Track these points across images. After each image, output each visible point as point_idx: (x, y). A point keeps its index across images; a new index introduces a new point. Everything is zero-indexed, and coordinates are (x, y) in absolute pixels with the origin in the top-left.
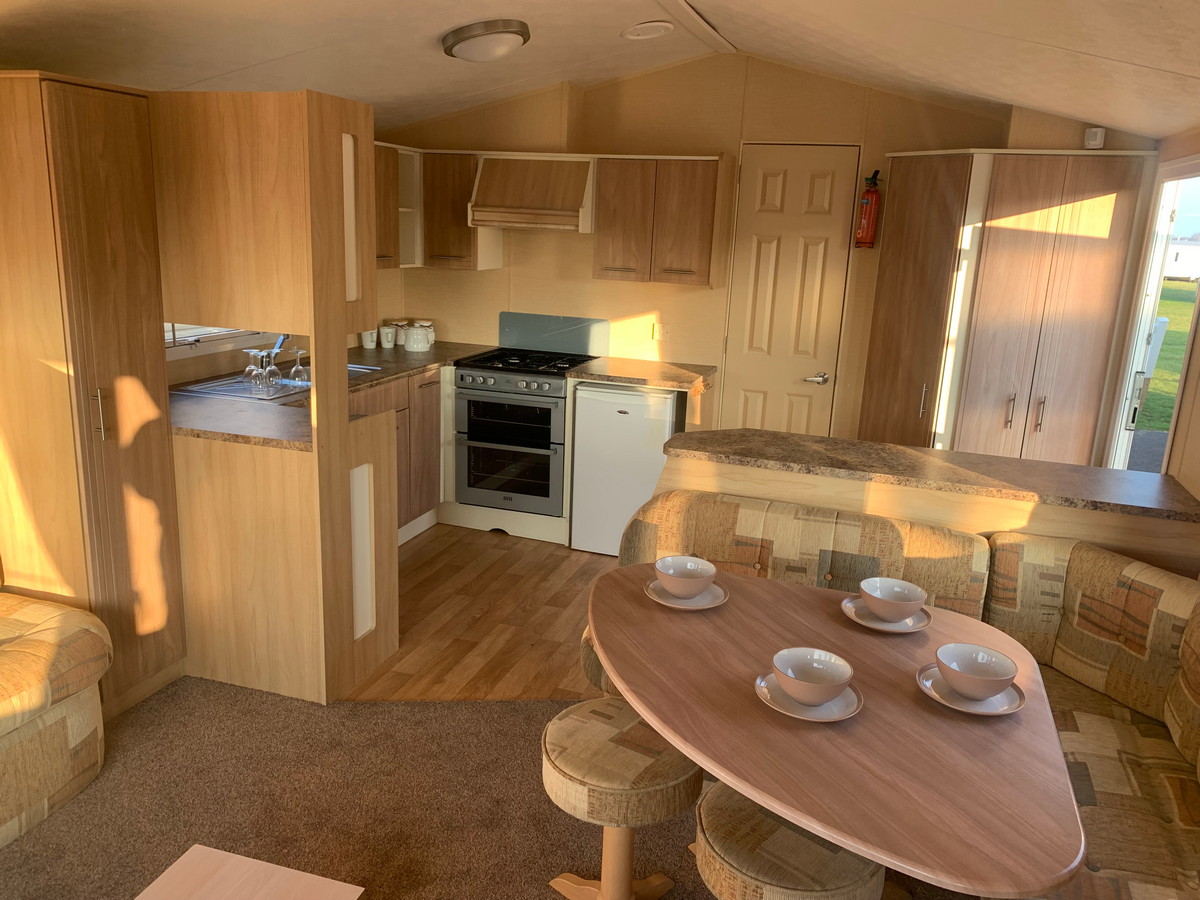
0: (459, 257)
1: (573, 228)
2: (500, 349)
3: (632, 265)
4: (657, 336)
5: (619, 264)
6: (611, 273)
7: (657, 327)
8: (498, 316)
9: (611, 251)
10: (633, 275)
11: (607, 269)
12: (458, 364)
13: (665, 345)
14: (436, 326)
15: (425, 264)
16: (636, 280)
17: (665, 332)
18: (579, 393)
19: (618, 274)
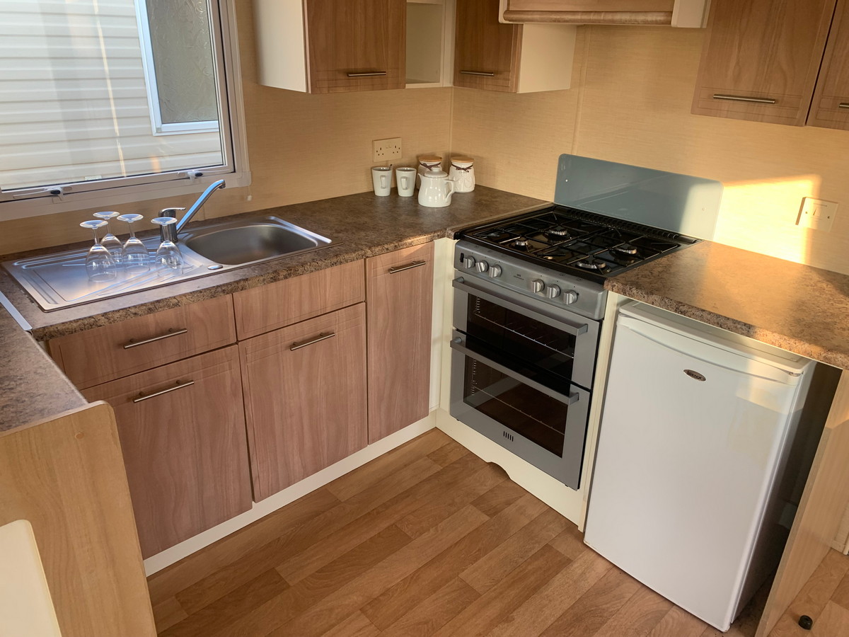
0: (493, 73)
1: (660, 17)
2: (555, 208)
3: (773, 91)
4: (808, 221)
5: (745, 88)
6: (726, 105)
7: (811, 205)
8: (558, 159)
9: (733, 63)
10: (769, 110)
11: (720, 97)
12: (459, 236)
13: (818, 239)
14: (479, 167)
15: (454, 83)
16: (777, 120)
17: (824, 216)
18: (622, 321)
19: (740, 106)
